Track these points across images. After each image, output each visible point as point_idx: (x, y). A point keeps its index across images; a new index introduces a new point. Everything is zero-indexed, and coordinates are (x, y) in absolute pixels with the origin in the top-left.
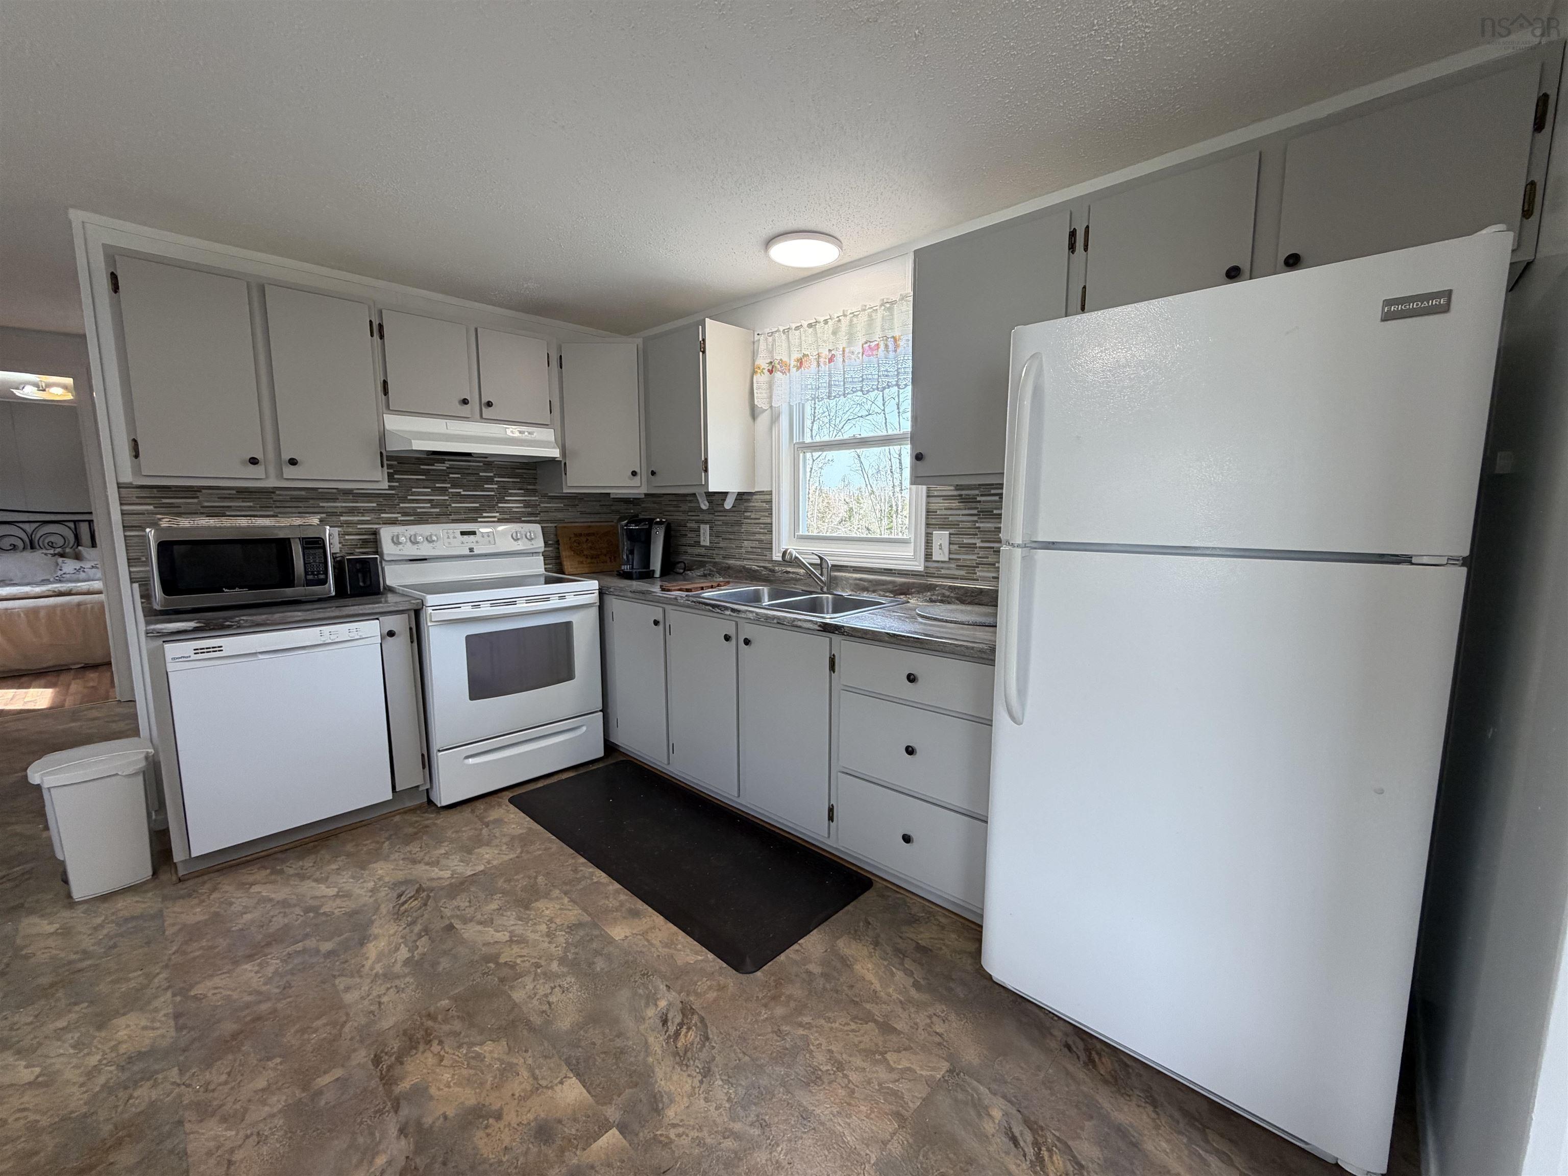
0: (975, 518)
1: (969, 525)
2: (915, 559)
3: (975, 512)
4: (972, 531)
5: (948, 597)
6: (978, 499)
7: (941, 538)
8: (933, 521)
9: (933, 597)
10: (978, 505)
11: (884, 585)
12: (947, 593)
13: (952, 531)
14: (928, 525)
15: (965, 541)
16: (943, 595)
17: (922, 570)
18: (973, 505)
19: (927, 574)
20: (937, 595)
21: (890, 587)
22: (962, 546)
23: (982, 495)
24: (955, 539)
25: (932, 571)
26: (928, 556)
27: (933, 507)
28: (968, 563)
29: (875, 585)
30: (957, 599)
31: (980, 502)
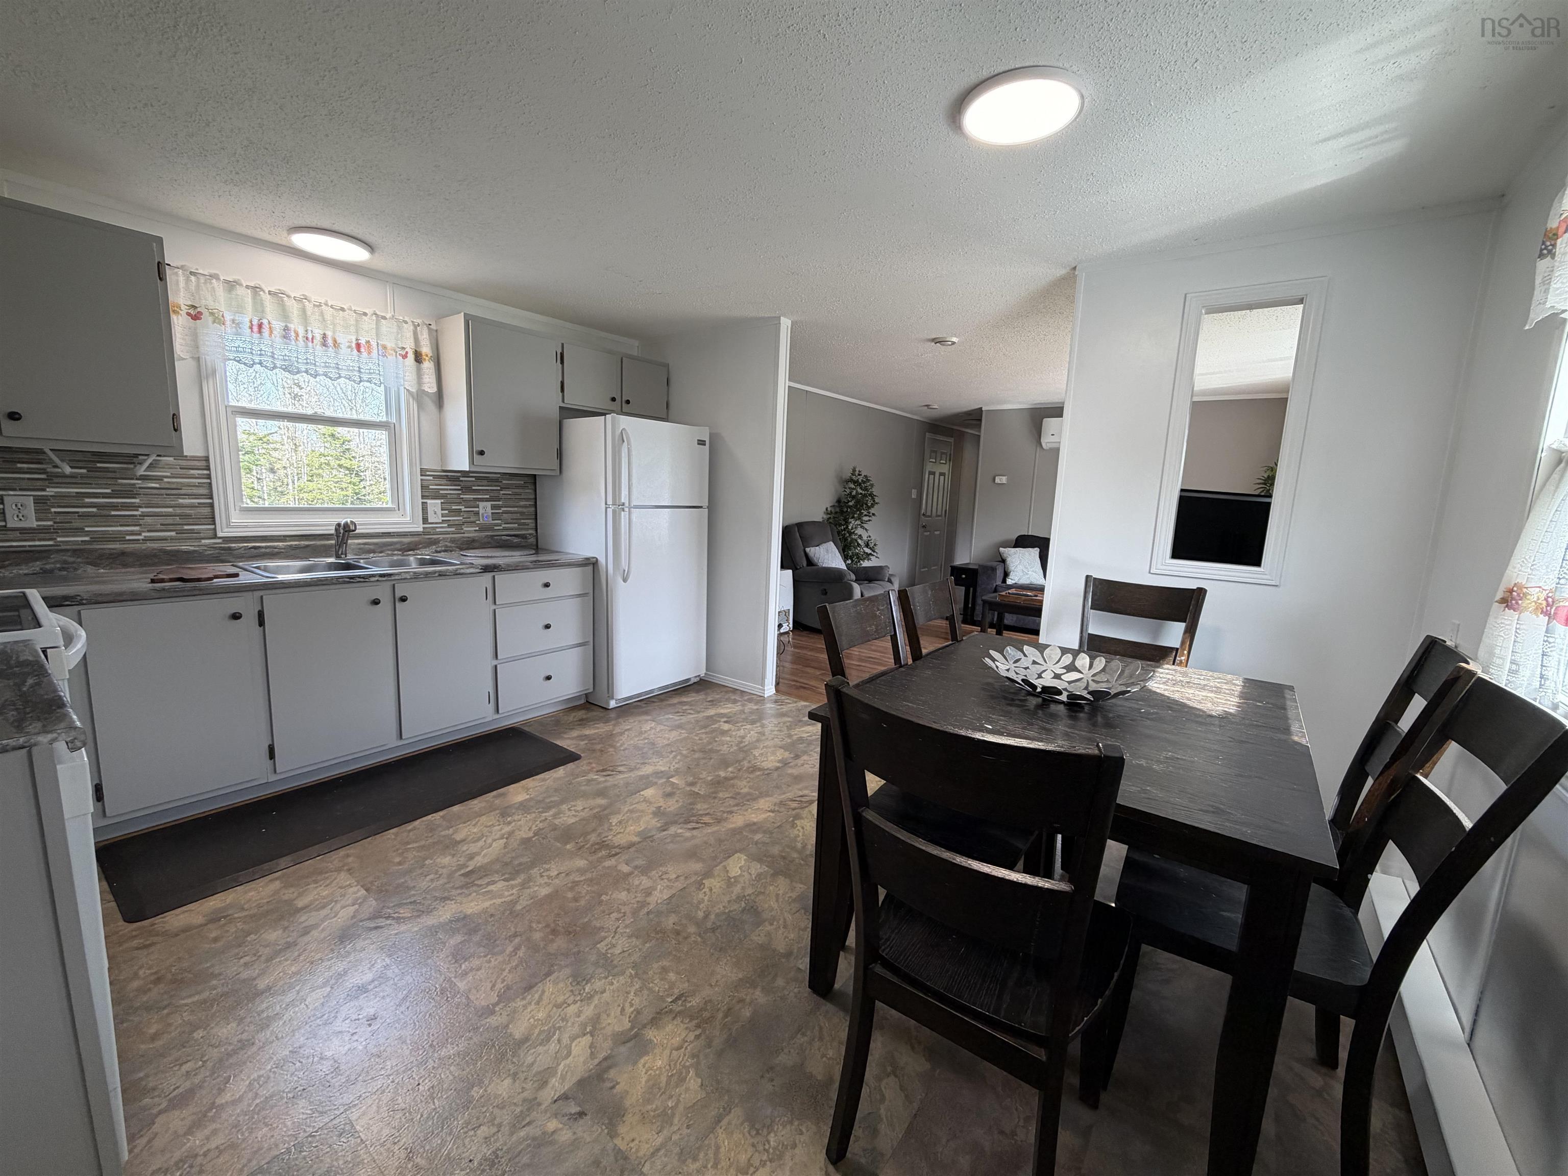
0: (460, 492)
1: (456, 496)
2: (413, 523)
3: (459, 488)
4: (459, 501)
5: (450, 547)
6: (461, 479)
7: (434, 505)
8: (426, 494)
9: (438, 549)
10: (461, 483)
11: (391, 545)
12: (449, 544)
13: (442, 501)
14: (423, 497)
15: (453, 507)
16: (446, 546)
17: (422, 530)
18: (458, 483)
19: (424, 533)
20: (441, 547)
21: (398, 546)
22: (451, 511)
23: (463, 477)
24: (445, 506)
25: (428, 530)
26: (425, 520)
27: (425, 483)
28: (457, 523)
29: (381, 547)
30: (457, 547)
31: (462, 481)
